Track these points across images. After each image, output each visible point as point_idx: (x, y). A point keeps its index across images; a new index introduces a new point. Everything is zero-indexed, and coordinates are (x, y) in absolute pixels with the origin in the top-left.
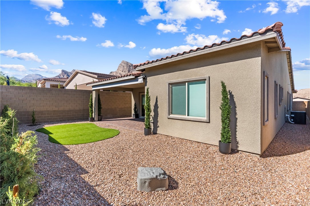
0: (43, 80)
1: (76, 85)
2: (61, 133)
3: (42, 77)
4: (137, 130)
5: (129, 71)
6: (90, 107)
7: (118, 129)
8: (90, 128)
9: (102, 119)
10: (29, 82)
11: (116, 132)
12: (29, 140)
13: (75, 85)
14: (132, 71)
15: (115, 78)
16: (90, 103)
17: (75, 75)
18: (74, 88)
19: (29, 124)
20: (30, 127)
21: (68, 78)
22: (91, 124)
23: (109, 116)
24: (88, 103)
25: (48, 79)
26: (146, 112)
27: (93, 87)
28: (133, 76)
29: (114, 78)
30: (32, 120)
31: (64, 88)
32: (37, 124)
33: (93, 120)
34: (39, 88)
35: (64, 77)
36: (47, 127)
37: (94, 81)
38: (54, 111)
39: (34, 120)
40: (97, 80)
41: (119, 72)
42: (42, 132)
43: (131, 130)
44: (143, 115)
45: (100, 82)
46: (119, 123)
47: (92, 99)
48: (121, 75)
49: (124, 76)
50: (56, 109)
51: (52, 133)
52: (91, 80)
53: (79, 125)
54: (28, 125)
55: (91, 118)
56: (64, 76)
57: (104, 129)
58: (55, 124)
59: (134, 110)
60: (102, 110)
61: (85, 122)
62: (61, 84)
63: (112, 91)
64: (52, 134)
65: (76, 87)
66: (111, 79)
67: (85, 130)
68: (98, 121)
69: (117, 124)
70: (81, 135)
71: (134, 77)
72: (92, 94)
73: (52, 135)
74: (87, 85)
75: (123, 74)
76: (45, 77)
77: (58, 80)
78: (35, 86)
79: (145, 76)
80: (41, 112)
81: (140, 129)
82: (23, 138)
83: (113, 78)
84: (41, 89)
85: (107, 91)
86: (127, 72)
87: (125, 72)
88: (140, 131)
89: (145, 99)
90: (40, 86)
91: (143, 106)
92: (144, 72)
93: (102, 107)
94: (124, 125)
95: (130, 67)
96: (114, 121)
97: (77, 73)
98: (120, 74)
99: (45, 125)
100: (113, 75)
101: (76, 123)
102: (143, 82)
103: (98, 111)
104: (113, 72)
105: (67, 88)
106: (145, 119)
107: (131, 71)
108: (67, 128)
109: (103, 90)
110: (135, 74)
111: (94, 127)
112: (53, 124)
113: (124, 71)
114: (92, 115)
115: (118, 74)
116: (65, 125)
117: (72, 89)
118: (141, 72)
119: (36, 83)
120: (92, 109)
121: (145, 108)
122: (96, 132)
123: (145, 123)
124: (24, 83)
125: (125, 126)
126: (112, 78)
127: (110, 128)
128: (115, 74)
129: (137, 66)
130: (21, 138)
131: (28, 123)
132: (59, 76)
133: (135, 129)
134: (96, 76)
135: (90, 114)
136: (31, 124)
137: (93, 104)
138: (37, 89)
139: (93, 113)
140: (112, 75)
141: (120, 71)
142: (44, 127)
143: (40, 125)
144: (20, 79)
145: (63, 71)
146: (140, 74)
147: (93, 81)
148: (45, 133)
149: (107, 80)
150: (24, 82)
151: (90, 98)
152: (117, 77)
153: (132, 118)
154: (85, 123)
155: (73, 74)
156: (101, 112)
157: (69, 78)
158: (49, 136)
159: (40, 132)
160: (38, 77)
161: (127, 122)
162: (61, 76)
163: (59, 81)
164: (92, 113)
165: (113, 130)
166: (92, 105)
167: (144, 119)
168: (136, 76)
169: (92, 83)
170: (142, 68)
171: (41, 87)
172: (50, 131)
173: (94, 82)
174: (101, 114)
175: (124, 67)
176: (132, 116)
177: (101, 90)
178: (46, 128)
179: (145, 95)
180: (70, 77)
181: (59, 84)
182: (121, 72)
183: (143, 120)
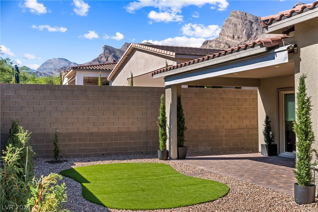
0: (72, 70)
1: (132, 78)
2: (104, 182)
3: (70, 63)
4: (273, 188)
5: (249, 36)
6: (161, 126)
7: (224, 183)
8: (162, 175)
9: (187, 154)
10: (49, 74)
11: (220, 189)
12: (54, 192)
13: (130, 77)
14: (257, 34)
15: (217, 54)
16: (160, 117)
17: (129, 55)
18: (127, 84)
19: (50, 160)
20: (51, 166)
21: (115, 62)
22: (162, 165)
23: (202, 148)
24: (157, 117)
25: (80, 67)
26: (297, 140)
27: (167, 78)
28: (261, 45)
29: (214, 55)
30: (55, 150)
31: (107, 83)
32: (61, 160)
33: (166, 156)
34: (65, 85)
35: (107, 60)
36: (78, 166)
37: (167, 66)
38: (92, 134)
39: (58, 151)
40: (175, 64)
41: (225, 41)
42: (70, 177)
43: (258, 187)
44: (291, 147)
45: (181, 67)
46: (227, 168)
47: (164, 108)
48: (229, 47)
49: (239, 49)
50: (94, 130)
51: (88, 180)
52: (161, 63)
53: (138, 166)
54: (47, 160)
55: (163, 152)
56: (108, 57)
57: (191, 178)
58: (92, 162)
59: (265, 135)
60: (185, 133)
61: (150, 161)
62: (103, 75)
63: (208, 87)
64: (88, 182)
65: (132, 82)
66: (206, 57)
67: (150, 178)
68: (178, 158)
69: (221, 168)
70: (143, 190)
71: (264, 49)
72: (165, 96)
73: (88, 184)
74: (155, 77)
75: (235, 43)
76: (75, 63)
77: (98, 68)
78: (59, 83)
79: (296, 46)
80: (69, 136)
81: (281, 185)
82: (44, 188)
83: (211, 56)
84: (68, 89)
85: (197, 87)
86: (245, 38)
87: (238, 38)
88: (282, 190)
89: (296, 107)
90: (66, 82)
91: (289, 125)
92: (291, 34)
93: (185, 125)
94: (240, 173)
95: (251, 25)
96: (216, 161)
97: (133, 50)
98: (226, 44)
99: (75, 163)
100: (210, 49)
101: (133, 161)
102: (287, 61)
103: (178, 135)
104: (210, 41)
105: (114, 84)
106: (297, 160)
107: (255, 34)
108: (116, 171)
109: (189, 86)
110: (266, 43)
111: (169, 174)
112: (89, 161)
113: (236, 37)
114: (165, 146)
115: (222, 45)
116: (110, 165)
117: (124, 86)
118: (282, 35)
119: (61, 76)
120: (165, 130)
121: (295, 131)
122: (175, 186)
123: (296, 170)
124: (41, 77)
125: (242, 176)
126: (209, 57)
127: (205, 178)
128: (214, 46)
129: (273, 20)
130: (41, 187)
131: (48, 157)
132: (98, 58)
133: (269, 183)
134: (173, 54)
135: (161, 142)
136: (52, 160)
137: (166, 118)
138: (61, 87)
139: (168, 141)
140: (208, 48)
141: (226, 38)
142: (73, 167)
143: (66, 161)
144: (34, 70)
145: (106, 48)
146: (279, 41)
147: (165, 66)
148: (76, 180)
149: (198, 62)
150: (41, 75)
151: (160, 105)
152: (220, 54)
153: (259, 155)
154: (150, 164)
155: (125, 53)
156: (185, 139)
157: (119, 62)
158: (83, 186)
159: (67, 176)
160: (63, 64)
161: (247, 165)
162: (103, 59)
163: (100, 69)
164: (165, 141)
165: (213, 182)
166: (164, 121)
167: (294, 160)
168: (269, 46)
169: (164, 71)
170: (287, 23)
171: (67, 84)
172: (85, 176)
173: (168, 68)
174: (185, 144)
175: (235, 25)
176: (260, 150)
177: (183, 86)
178: (76, 170)
179: (296, 95)
180: (120, 60)
181: (99, 77)
182: (230, 39)
183: (290, 162)
